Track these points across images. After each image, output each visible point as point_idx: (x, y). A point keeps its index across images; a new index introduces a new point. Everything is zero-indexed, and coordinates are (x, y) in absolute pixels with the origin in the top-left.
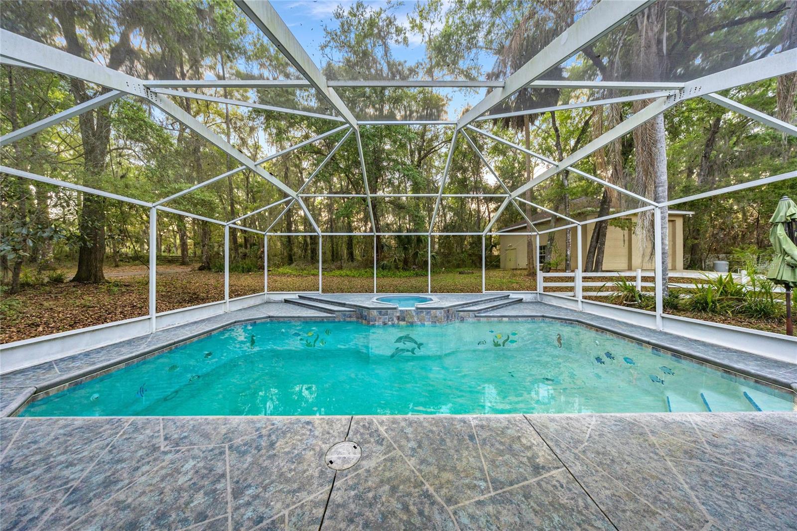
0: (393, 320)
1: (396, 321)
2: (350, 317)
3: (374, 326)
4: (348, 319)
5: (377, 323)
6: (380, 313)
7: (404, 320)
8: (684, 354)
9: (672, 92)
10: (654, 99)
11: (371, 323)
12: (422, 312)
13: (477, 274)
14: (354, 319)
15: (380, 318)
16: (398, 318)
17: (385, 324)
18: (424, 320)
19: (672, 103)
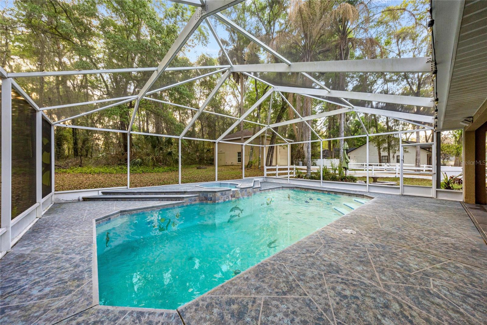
0: (229, 198)
1: (230, 198)
2: (195, 201)
3: (218, 203)
4: (194, 203)
5: (220, 201)
6: (222, 194)
7: (234, 197)
8: (338, 192)
9: (350, 107)
10: (345, 107)
11: (217, 202)
12: (243, 190)
13: (211, 168)
14: (197, 202)
15: (222, 198)
16: (232, 196)
17: (225, 201)
18: (244, 195)
19: (349, 111)
